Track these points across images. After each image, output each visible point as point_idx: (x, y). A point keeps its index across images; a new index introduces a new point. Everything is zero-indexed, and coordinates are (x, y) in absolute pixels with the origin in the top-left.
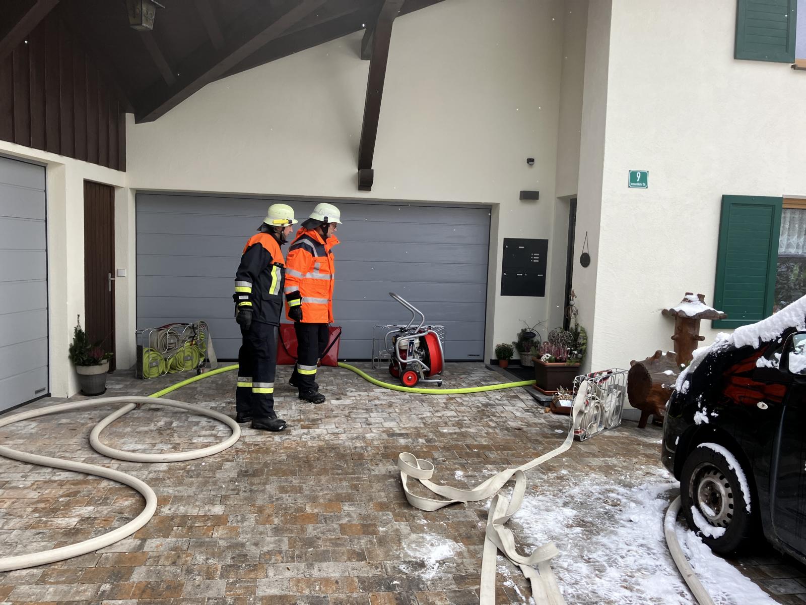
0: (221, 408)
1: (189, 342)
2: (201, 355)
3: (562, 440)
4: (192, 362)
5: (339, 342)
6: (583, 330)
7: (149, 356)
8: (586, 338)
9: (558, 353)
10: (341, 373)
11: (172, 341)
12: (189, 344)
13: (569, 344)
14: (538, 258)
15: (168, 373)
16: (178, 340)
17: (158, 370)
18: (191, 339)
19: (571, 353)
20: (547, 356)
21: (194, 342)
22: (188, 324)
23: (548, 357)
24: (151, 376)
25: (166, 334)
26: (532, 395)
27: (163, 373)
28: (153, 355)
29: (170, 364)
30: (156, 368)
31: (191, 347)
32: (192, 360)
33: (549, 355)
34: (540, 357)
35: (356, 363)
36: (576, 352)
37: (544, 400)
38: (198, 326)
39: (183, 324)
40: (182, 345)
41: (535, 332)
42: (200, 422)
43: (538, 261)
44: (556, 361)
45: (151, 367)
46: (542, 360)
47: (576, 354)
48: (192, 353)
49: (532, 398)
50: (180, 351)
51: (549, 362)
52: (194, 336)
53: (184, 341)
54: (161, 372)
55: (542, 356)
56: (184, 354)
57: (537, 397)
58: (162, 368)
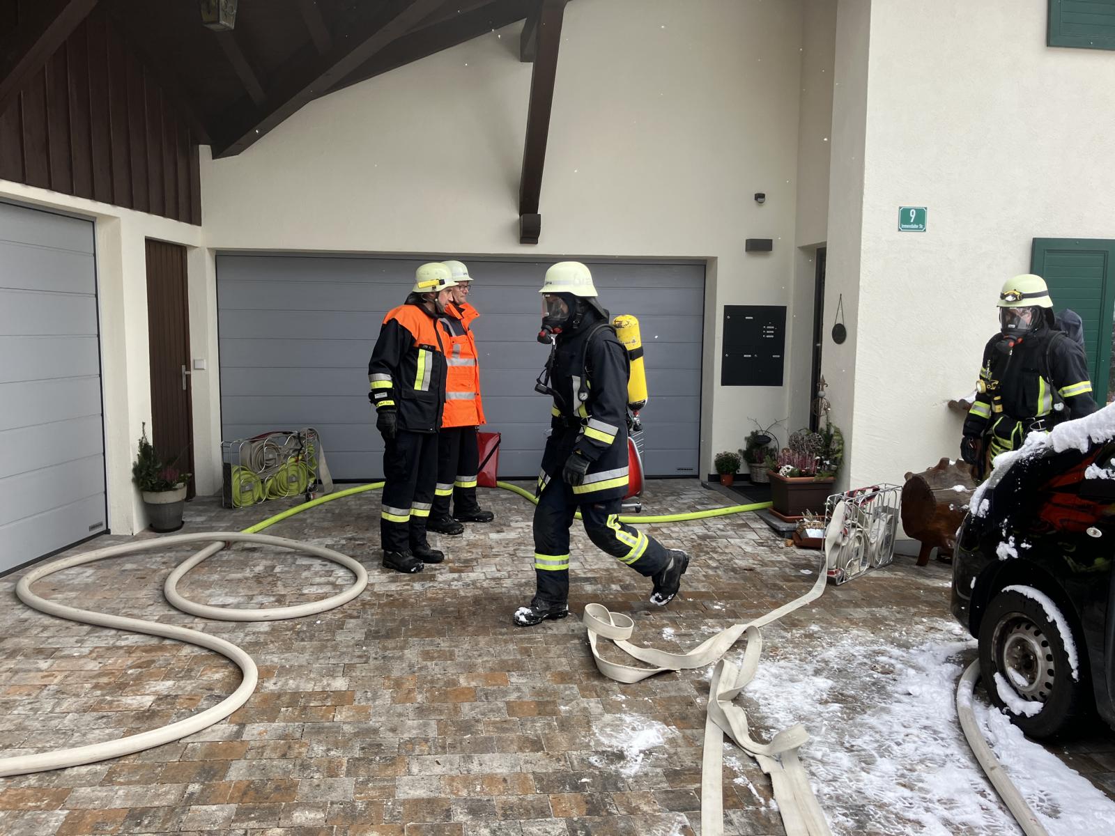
0: (339, 546)
1: (294, 457)
2: (310, 475)
3: (811, 584)
4: (299, 484)
5: (498, 453)
6: (838, 432)
7: (239, 478)
8: (841, 442)
9: (803, 464)
10: (501, 496)
11: (271, 456)
12: (293, 460)
13: (818, 452)
14: (773, 332)
15: (267, 499)
16: (279, 455)
17: (253, 496)
18: (297, 453)
19: (821, 463)
20: (788, 468)
21: (300, 458)
22: (292, 433)
23: (790, 470)
24: (244, 505)
25: (262, 447)
26: (768, 523)
27: (260, 499)
28: (245, 475)
29: (269, 487)
30: (250, 493)
31: (296, 464)
32: (298, 481)
33: (791, 467)
34: (777, 470)
35: (522, 482)
36: (828, 463)
37: (784, 529)
38: (305, 435)
39: (285, 433)
40: (284, 461)
41: (770, 436)
42: (312, 565)
43: (772, 336)
44: (801, 475)
45: (243, 491)
46: (781, 474)
47: (829, 466)
48: (298, 472)
49: (767, 526)
50: (282, 470)
51: (791, 477)
52: (301, 449)
53: (286, 457)
54: (256, 498)
55: (781, 468)
56: (287, 473)
57: (776, 525)
58: (258, 492)
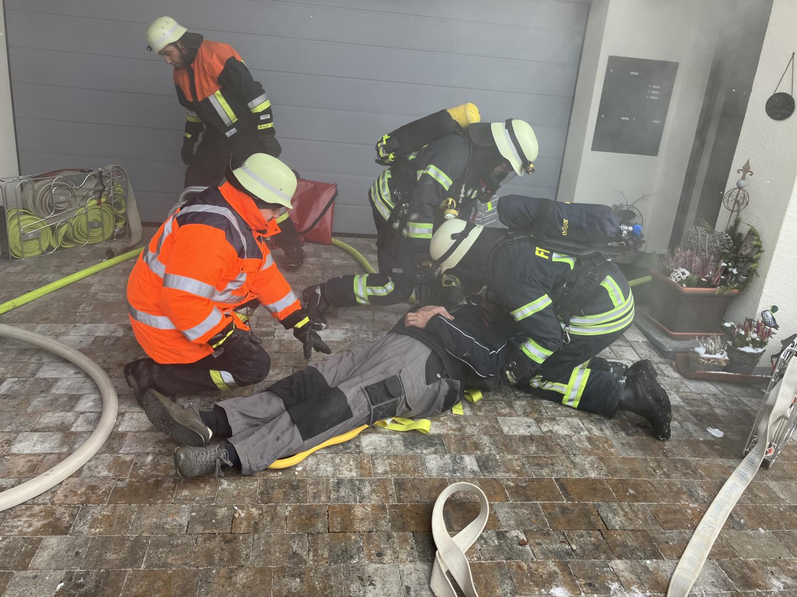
1: (95, 199)
2: (117, 219)
4: (103, 230)
5: (333, 208)
6: (752, 233)
7: (19, 224)
8: (758, 248)
9: (703, 271)
11: (62, 198)
12: (95, 202)
13: (721, 256)
14: (658, 93)
15: (60, 248)
16: (74, 196)
17: (40, 244)
18: (98, 194)
19: (726, 271)
20: (683, 274)
21: (103, 200)
22: (91, 171)
23: (685, 276)
24: (26, 255)
25: (50, 188)
26: (646, 335)
27: (50, 248)
28: (27, 222)
29: (63, 234)
30: (36, 241)
31: (99, 207)
32: (102, 227)
33: (688, 273)
34: (669, 273)
36: (735, 271)
37: (671, 350)
38: (109, 174)
39: (82, 171)
40: (83, 203)
41: (635, 211)
43: (656, 98)
44: (700, 284)
45: (24, 239)
46: (674, 280)
47: (736, 275)
48: (102, 217)
49: (645, 339)
50: (79, 214)
51: (688, 286)
52: (103, 190)
53: (85, 198)
54: (45, 246)
55: (673, 271)
56: (87, 217)
57: (660, 343)
58: (47, 240)
